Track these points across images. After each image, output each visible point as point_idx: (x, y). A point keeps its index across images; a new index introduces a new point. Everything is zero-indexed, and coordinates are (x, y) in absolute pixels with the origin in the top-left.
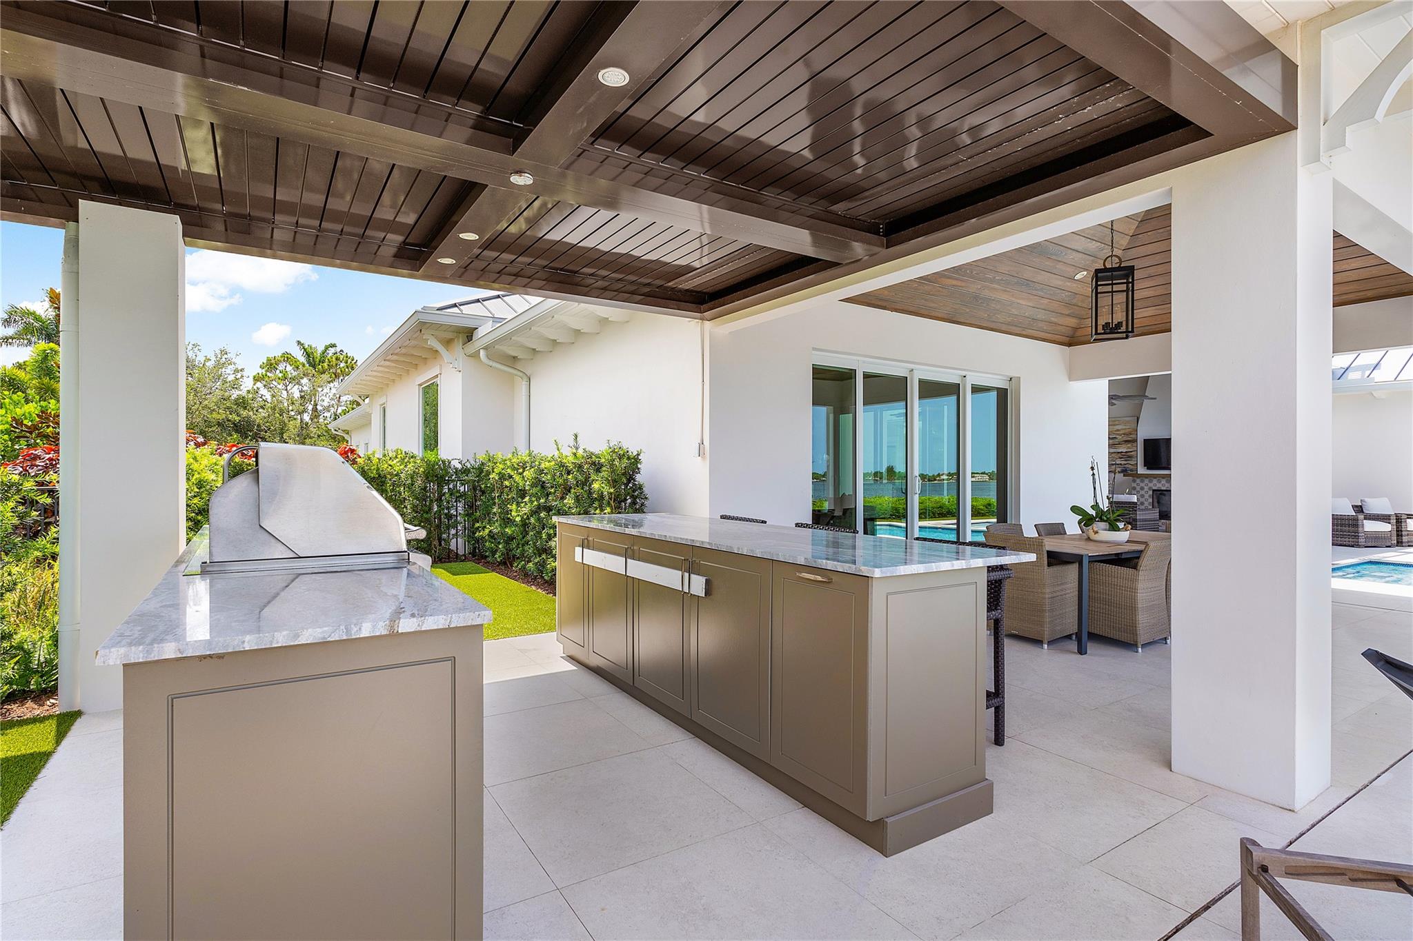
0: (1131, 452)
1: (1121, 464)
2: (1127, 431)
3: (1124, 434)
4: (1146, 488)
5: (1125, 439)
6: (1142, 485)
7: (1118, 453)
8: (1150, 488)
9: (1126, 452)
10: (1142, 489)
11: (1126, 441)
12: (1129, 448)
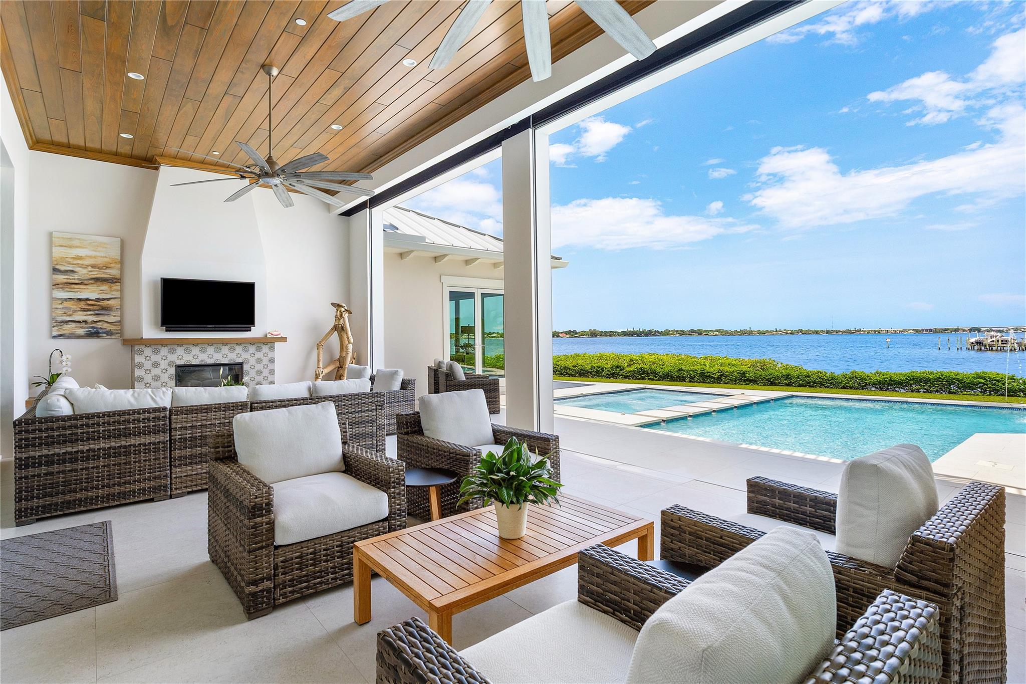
0: (108, 299)
1: (85, 322)
2: (99, 261)
3: (93, 266)
4: (164, 364)
5: (96, 274)
6: (155, 358)
7: (80, 300)
8: (170, 364)
9: (98, 300)
10: (156, 365)
11: (97, 280)
12: (103, 292)
